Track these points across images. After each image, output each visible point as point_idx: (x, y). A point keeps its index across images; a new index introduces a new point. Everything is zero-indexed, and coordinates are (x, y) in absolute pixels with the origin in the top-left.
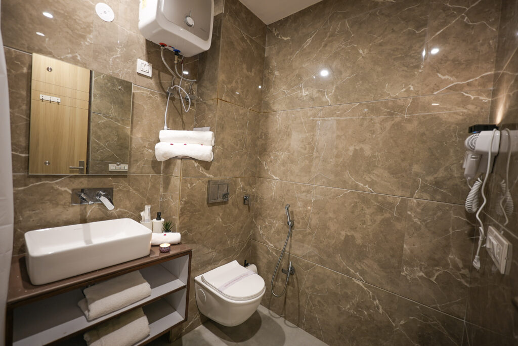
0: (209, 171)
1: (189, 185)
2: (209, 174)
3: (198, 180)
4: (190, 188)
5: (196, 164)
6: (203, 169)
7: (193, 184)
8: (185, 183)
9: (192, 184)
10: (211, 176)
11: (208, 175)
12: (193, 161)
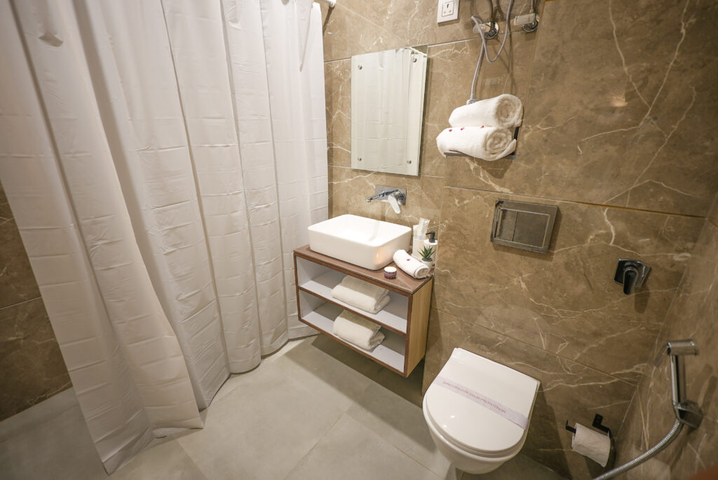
0: (502, 180)
1: (457, 201)
2: (503, 185)
3: (475, 194)
4: (458, 205)
5: (472, 166)
6: (487, 175)
7: (464, 199)
8: (450, 195)
9: (462, 200)
10: (506, 190)
11: (498, 188)
12: (467, 160)
